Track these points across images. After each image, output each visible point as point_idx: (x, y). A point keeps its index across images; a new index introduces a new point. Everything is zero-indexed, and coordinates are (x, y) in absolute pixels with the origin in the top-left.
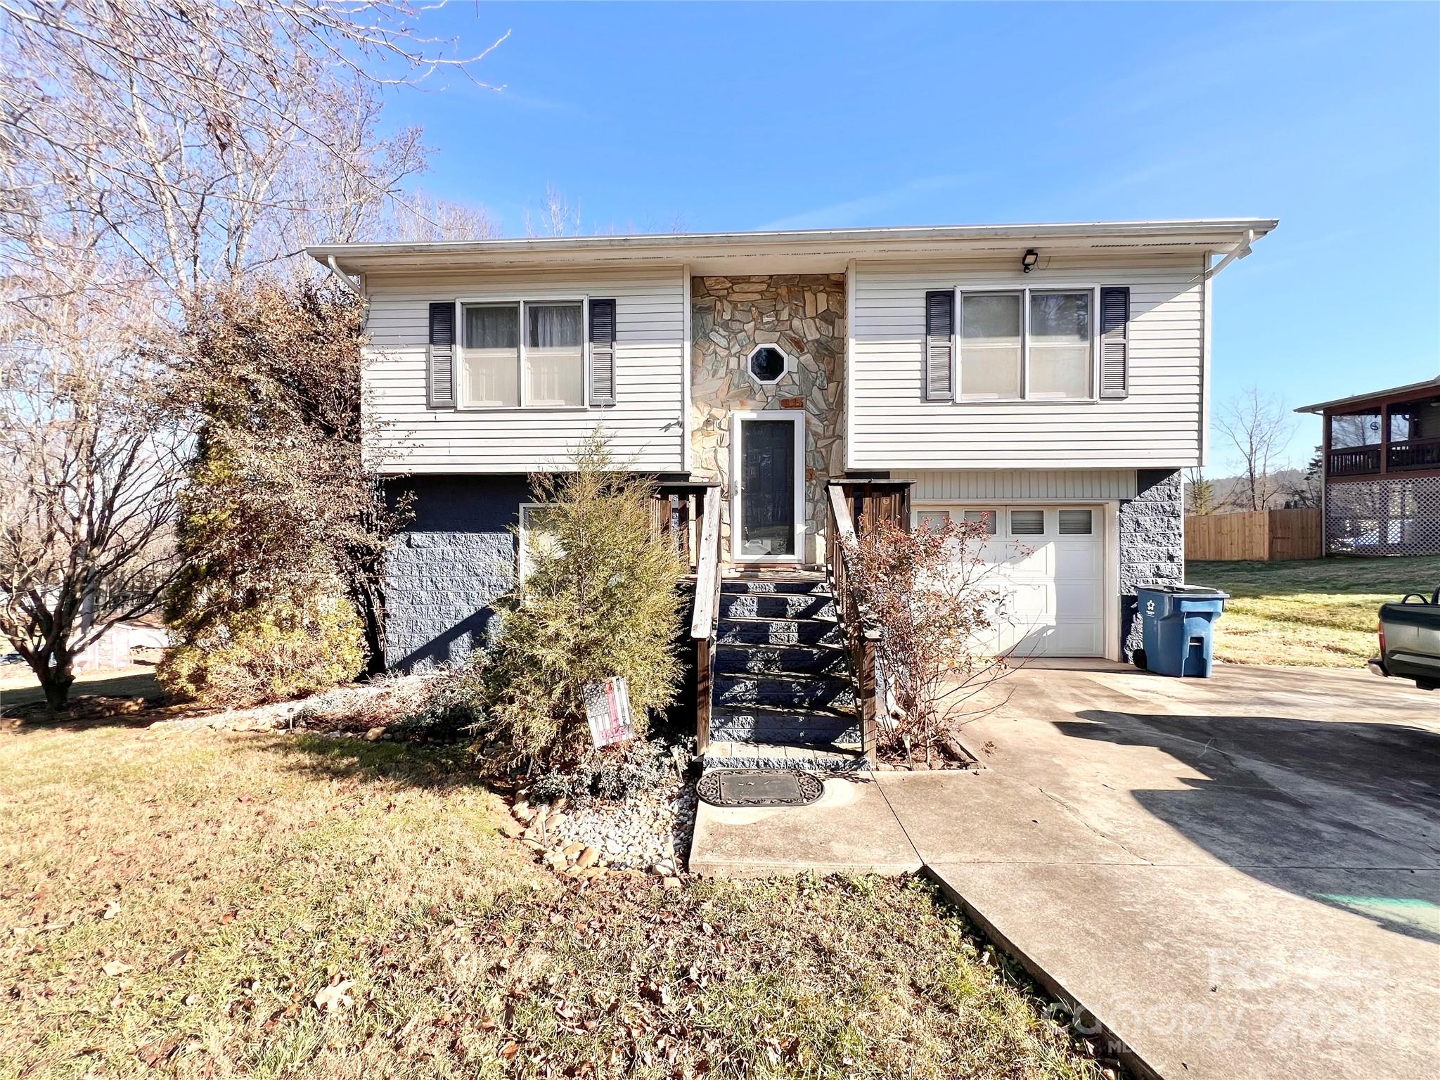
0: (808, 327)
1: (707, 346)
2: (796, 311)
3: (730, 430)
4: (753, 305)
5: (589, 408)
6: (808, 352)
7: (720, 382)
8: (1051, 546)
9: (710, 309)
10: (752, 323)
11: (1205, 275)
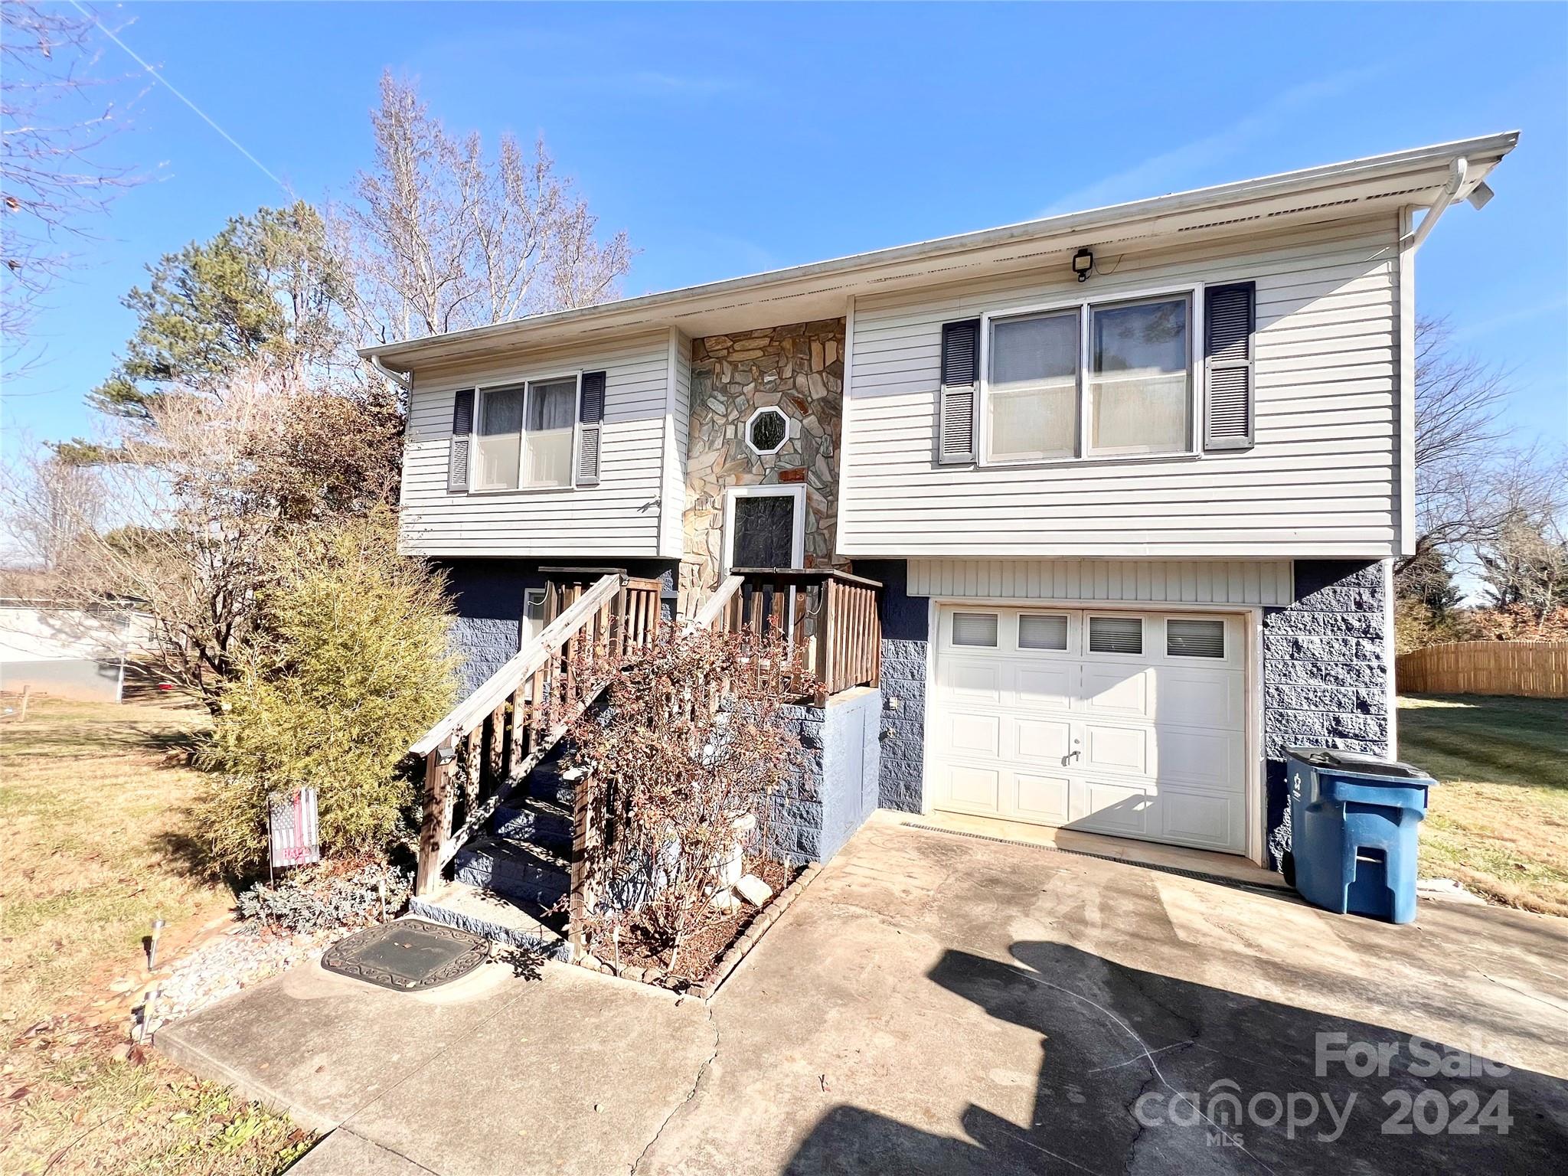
0: (813, 383)
1: (704, 415)
2: (801, 365)
3: (723, 509)
4: (755, 364)
5: (576, 489)
6: (813, 413)
7: (716, 454)
8: (1151, 672)
9: (709, 373)
10: (753, 385)
11: (1400, 246)
